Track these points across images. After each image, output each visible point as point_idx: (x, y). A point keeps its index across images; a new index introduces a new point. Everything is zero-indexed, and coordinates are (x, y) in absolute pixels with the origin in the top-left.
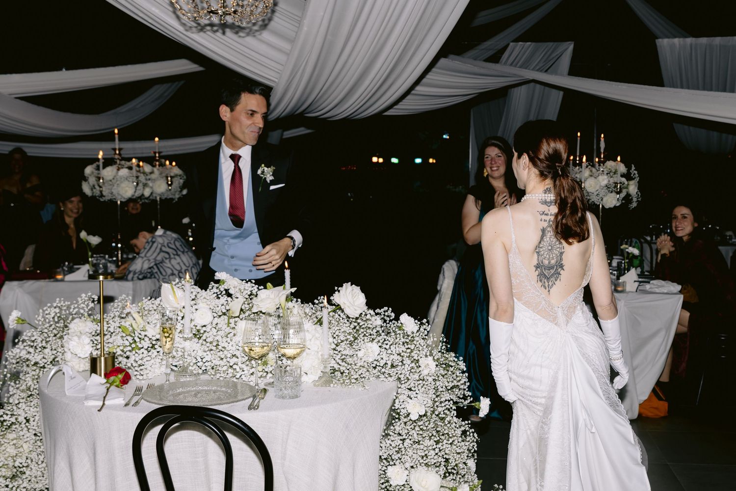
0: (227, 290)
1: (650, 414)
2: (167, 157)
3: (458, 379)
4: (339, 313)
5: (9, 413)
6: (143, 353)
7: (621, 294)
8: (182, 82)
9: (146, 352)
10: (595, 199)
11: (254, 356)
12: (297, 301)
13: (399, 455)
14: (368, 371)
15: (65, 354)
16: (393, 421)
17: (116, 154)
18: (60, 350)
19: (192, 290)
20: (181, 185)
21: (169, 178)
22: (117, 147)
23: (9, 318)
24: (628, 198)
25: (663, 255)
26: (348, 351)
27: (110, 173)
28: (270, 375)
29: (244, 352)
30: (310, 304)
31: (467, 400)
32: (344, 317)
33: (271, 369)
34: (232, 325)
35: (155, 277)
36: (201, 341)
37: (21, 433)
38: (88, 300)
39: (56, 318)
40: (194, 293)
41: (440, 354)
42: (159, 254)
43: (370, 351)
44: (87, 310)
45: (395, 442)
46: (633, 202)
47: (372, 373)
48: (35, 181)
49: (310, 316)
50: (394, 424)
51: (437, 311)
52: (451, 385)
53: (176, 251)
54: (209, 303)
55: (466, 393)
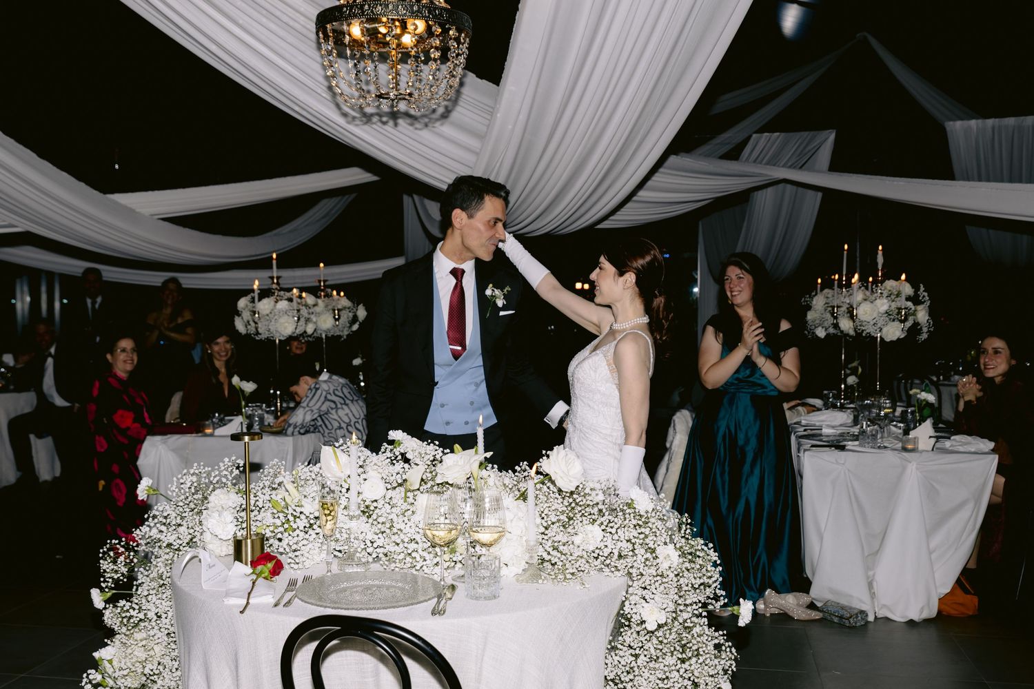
0: (403, 455)
1: (953, 612)
2: (333, 287)
3: (709, 574)
4: (548, 485)
5: (137, 607)
6: (298, 536)
7: (912, 454)
8: (353, 196)
9: (302, 534)
10: (872, 330)
11: (439, 542)
12: (493, 468)
13: (631, 677)
14: (587, 562)
15: (204, 534)
16: (622, 630)
17: (273, 283)
18: (197, 529)
19: (360, 454)
20: (350, 319)
21: (336, 312)
22: (275, 276)
23: (137, 487)
24: (915, 329)
25: (967, 403)
26: (561, 536)
27: (267, 307)
28: (459, 565)
29: (425, 535)
30: (510, 471)
31: (720, 601)
32: (556, 490)
33: (460, 558)
34: (411, 500)
35: (319, 432)
36: (370, 520)
37: (152, 633)
38: (232, 466)
39: (193, 488)
40: (362, 459)
41: (683, 540)
42: (323, 403)
43: (590, 536)
44: (231, 478)
45: (625, 658)
46: (923, 333)
47: (592, 565)
48: (188, 316)
49: (511, 489)
50: (623, 634)
51: (666, 474)
52: (699, 581)
53: (344, 399)
54: (381, 471)
55: (718, 591)
